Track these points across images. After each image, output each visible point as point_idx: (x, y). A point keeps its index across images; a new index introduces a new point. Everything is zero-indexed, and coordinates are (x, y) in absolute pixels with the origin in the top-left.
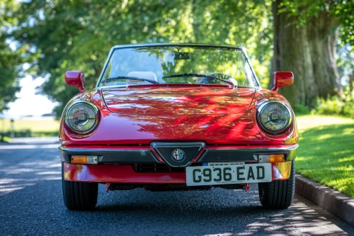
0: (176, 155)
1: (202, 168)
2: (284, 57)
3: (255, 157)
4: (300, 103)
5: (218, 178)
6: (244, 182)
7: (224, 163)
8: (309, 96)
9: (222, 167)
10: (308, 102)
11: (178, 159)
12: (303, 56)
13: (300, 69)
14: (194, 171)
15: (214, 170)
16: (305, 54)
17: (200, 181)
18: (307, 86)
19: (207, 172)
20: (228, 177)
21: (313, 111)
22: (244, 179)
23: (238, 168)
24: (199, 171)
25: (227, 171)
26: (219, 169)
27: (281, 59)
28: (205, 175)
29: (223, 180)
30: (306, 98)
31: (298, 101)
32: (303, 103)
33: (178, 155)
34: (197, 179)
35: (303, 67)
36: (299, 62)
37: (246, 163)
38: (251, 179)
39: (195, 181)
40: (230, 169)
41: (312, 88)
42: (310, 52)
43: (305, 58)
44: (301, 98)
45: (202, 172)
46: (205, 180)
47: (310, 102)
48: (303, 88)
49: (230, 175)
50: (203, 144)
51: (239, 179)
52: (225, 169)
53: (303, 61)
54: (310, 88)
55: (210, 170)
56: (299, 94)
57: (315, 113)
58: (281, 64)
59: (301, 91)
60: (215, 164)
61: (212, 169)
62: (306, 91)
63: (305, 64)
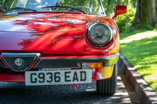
0: (17, 63)
1: (37, 72)
2: (142, 4)
3: (79, 65)
4: (149, 25)
5: (50, 80)
6: (70, 83)
7: (54, 69)
8: (154, 22)
9: (53, 72)
10: (153, 24)
11: (19, 65)
12: (151, 4)
13: (150, 10)
14: (32, 75)
15: (47, 74)
16: (152, 3)
17: (36, 82)
18: (153, 18)
19: (41, 76)
20: (57, 79)
21: (155, 29)
22: (70, 81)
23: (66, 73)
24: (35, 74)
25: (57, 75)
26: (51, 74)
27: (141, 5)
28: (40, 78)
29: (53, 81)
30: (152, 23)
31: (149, 24)
32: (151, 25)
33: (19, 62)
34: (34, 80)
35: (151, 9)
36: (149, 7)
37: (72, 69)
38: (76, 81)
39: (32, 82)
40: (59, 73)
41: (155, 19)
42: (155, 2)
43: (152, 5)
44: (150, 23)
45: (38, 75)
46: (40, 82)
47: (154, 25)
48: (151, 19)
49: (59, 77)
50: (38, 54)
51: (66, 81)
52: (55, 73)
53: (151, 6)
54: (154, 19)
55: (43, 74)
56: (149, 21)
57: (156, 30)
58: (141, 8)
59: (150, 20)
60: (47, 69)
61: (45, 73)
62: (152, 20)
63: (152, 7)
